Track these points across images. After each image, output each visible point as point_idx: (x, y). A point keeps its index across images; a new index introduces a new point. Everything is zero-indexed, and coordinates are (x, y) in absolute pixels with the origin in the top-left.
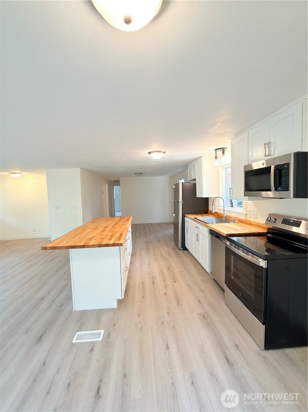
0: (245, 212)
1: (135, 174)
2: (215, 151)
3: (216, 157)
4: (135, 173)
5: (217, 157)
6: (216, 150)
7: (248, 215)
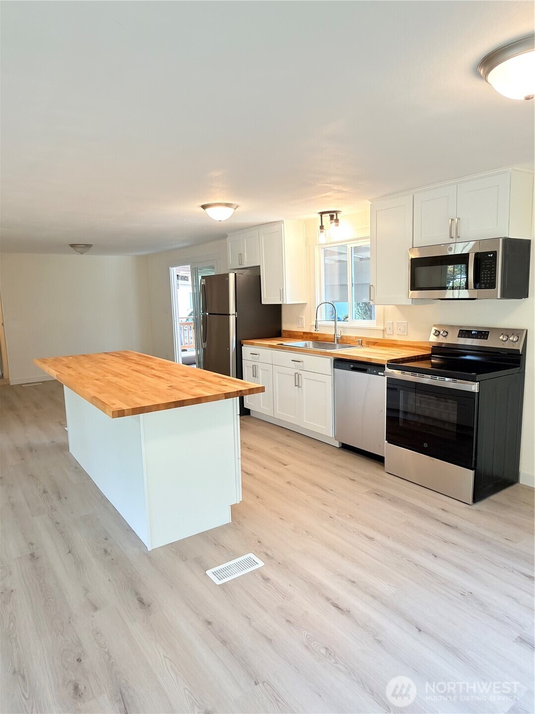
0: (382, 327)
1: (72, 246)
2: (320, 215)
3: (322, 227)
4: (70, 245)
5: (325, 228)
6: (322, 213)
7: (388, 331)
